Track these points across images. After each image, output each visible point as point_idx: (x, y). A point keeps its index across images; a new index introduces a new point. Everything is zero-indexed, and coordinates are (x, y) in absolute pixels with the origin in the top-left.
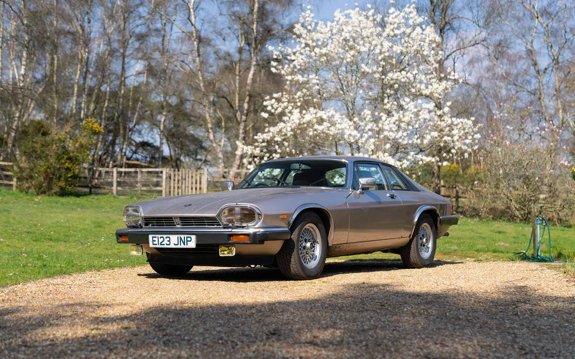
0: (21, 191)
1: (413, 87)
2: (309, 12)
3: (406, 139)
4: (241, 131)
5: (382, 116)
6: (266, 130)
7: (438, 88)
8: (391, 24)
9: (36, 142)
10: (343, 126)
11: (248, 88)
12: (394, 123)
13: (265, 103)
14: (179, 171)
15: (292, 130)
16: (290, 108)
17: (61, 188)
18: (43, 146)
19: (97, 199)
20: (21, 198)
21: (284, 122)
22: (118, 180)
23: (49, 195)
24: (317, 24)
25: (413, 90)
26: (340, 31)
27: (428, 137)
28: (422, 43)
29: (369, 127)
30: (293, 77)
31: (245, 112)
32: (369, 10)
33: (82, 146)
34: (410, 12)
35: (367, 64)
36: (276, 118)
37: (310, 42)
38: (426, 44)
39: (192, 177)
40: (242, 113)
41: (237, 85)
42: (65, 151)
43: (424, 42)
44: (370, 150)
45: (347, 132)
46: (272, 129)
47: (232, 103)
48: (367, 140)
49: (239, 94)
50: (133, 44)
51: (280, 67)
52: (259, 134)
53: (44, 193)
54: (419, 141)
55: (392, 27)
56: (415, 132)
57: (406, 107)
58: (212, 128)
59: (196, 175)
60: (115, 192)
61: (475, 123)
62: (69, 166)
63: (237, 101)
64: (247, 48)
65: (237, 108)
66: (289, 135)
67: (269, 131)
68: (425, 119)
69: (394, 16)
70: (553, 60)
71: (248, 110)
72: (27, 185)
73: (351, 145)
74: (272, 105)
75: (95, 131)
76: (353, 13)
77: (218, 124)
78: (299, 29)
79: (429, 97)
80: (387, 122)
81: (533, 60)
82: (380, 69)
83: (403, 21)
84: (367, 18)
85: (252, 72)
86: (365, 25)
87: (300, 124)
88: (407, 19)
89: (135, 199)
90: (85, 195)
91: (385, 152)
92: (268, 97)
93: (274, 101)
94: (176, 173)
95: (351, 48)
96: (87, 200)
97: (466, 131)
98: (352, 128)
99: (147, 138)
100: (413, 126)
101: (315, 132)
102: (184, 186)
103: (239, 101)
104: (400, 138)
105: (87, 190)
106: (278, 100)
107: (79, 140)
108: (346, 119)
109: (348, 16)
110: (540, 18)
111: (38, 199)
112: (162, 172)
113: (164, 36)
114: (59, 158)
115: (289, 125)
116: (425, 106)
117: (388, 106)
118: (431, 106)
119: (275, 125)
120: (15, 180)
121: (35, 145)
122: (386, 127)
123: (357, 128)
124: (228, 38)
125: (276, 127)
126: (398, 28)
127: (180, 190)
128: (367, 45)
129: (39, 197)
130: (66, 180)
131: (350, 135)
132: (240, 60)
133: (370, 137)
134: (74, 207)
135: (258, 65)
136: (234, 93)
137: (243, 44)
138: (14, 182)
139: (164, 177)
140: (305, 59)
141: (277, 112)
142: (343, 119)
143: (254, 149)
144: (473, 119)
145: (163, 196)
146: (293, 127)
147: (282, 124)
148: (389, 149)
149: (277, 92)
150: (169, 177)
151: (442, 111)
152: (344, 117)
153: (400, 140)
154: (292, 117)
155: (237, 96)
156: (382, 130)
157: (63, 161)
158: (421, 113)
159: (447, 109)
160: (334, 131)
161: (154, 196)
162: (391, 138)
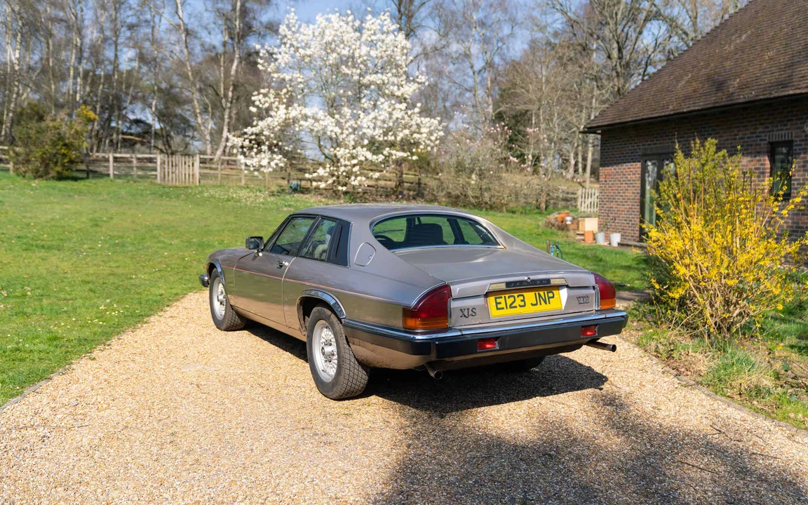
0: (18, 175)
1: (387, 89)
2: (293, 14)
3: (382, 136)
4: (226, 117)
5: (360, 114)
6: (255, 123)
7: (409, 90)
8: (368, 30)
9: (31, 128)
10: (325, 123)
11: (233, 78)
12: (371, 121)
13: (253, 98)
14: (172, 157)
15: (279, 125)
16: (277, 103)
17: (58, 173)
18: (38, 132)
19: (95, 184)
20: (18, 182)
21: (271, 116)
22: (115, 165)
23: (46, 180)
24: (300, 27)
25: (387, 91)
26: (323, 34)
27: (401, 135)
28: (395, 49)
29: (348, 124)
30: (279, 74)
31: (230, 99)
32: (348, 15)
33: (77, 132)
34: (385, 20)
35: (347, 66)
36: (264, 114)
37: (295, 43)
38: (399, 50)
39: (185, 163)
40: (227, 101)
41: (222, 75)
42: (61, 138)
43: (396, 47)
44: (351, 145)
45: (330, 128)
46: (261, 123)
47: (218, 92)
48: (348, 136)
49: (224, 83)
50: (125, 33)
51: (266, 64)
52: (249, 128)
53: (41, 177)
54: (393, 138)
55: (369, 33)
56: (389, 130)
57: (382, 107)
58: (200, 113)
59: (189, 162)
60: (112, 176)
61: (440, 123)
62: (65, 152)
63: (222, 90)
64: (230, 41)
65: (222, 96)
66: (277, 129)
67: (257, 125)
68: (397, 119)
69: (371, 22)
70: (486, 63)
71: (232, 98)
72: (23, 169)
73: (331, 138)
74: (260, 101)
75: (90, 118)
76: (334, 17)
77: (205, 110)
78: (284, 30)
79: (402, 99)
80: (366, 120)
81: (470, 63)
82: (359, 71)
83: (379, 27)
84: (347, 23)
85: (235, 64)
86: (344, 30)
87: (286, 119)
88: (382, 26)
89: (131, 182)
90: (82, 179)
91: (362, 147)
92: (256, 93)
93: (261, 96)
94: (170, 159)
95: (333, 51)
96: (84, 185)
97: (432, 128)
98: (334, 124)
99: (140, 116)
100: (387, 124)
102: (177, 171)
103: (224, 89)
105: (84, 175)
106: (265, 95)
107: (75, 127)
108: (328, 117)
109: (328, 20)
110: (478, 28)
111: (35, 183)
112: (156, 158)
113: (153, 27)
114: (54, 144)
115: (276, 119)
116: (398, 106)
117: (365, 106)
118: (403, 106)
119: (262, 119)
120: (12, 164)
121: (30, 131)
122: (365, 125)
123: (338, 124)
124: (213, 32)
125: (264, 121)
126: (375, 34)
127: (174, 175)
128: (347, 49)
129: (37, 181)
130: (63, 165)
131: (331, 131)
132: (225, 53)
133: (350, 133)
134: (72, 194)
135: (240, 58)
136: (219, 82)
137: (227, 38)
138: (11, 166)
139: (159, 163)
140: (290, 58)
141: (264, 107)
142: (326, 116)
143: (244, 141)
144: (439, 118)
145: (158, 181)
146: (280, 122)
147: (270, 119)
148: (367, 145)
149: (264, 88)
150: (163, 163)
151: (412, 111)
152: (326, 114)
153: (377, 137)
154: (279, 113)
155: (222, 85)
156: (360, 127)
157: (58, 147)
158: (394, 112)
159: (417, 110)
160: (317, 127)
161: (149, 180)
162: (369, 135)
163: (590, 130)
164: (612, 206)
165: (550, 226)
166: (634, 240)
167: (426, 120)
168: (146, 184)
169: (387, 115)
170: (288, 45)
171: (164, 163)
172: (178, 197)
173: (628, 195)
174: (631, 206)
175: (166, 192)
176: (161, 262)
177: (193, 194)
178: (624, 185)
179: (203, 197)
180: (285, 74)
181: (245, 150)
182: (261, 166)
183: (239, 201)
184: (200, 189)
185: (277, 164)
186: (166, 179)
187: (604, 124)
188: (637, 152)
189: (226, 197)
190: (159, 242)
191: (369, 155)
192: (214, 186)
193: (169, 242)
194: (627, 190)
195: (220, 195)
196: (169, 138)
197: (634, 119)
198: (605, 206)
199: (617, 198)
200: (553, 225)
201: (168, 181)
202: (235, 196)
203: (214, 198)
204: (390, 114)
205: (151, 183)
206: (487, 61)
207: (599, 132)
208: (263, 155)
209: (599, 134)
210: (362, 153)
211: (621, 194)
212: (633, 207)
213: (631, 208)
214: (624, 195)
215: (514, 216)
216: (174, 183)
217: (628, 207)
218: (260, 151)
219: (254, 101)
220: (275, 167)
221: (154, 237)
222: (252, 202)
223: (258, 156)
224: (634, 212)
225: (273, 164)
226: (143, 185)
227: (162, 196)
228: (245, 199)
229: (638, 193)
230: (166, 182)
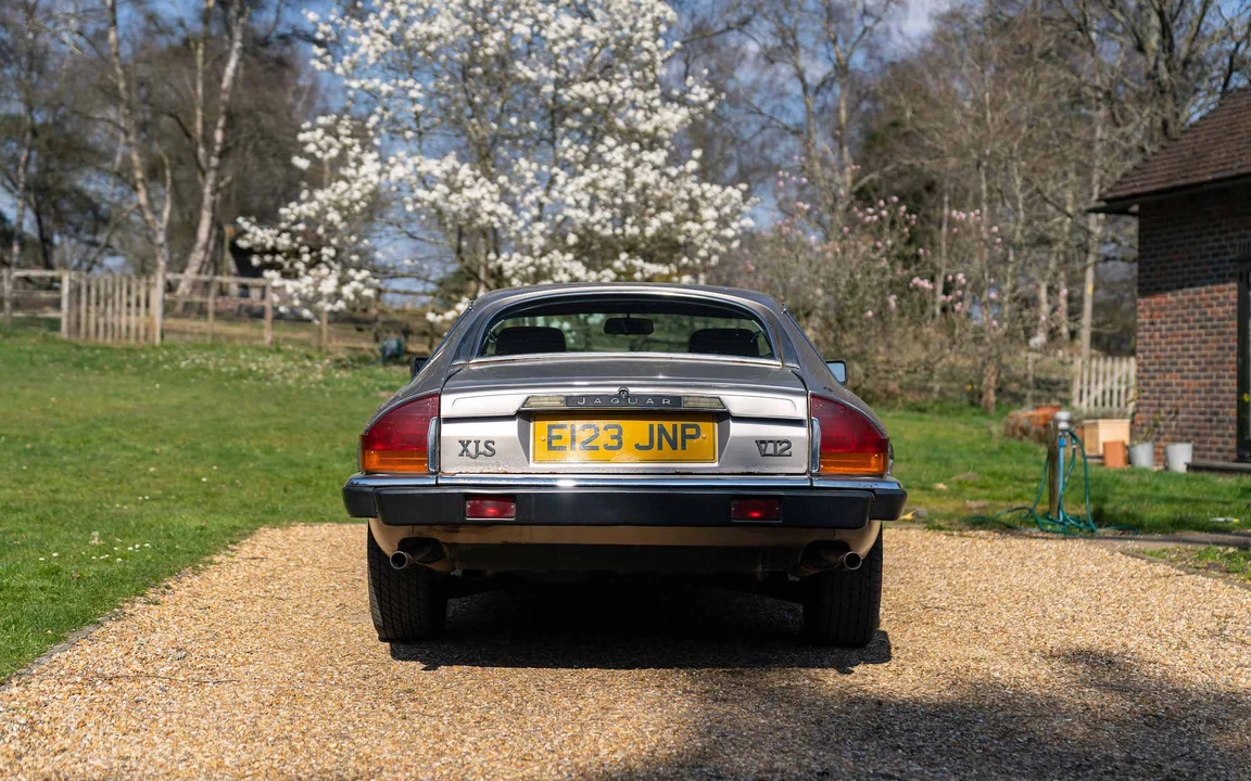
1: (620, 116)
3: (610, 225)
5: (556, 174)
6: (304, 195)
7: (670, 119)
10: (475, 194)
11: (225, 97)
12: (584, 191)
13: (301, 137)
16: (356, 149)
21: (346, 179)
25: (620, 123)
27: (655, 223)
28: (639, 24)
29: (530, 197)
30: (362, 81)
31: (218, 149)
35: (527, 62)
36: (327, 172)
38: (648, 26)
39: (129, 291)
40: (212, 152)
41: (200, 90)
43: (641, 19)
44: (536, 247)
45: (487, 206)
46: (320, 195)
47: (189, 128)
48: (529, 224)
49: (204, 109)
51: (329, 58)
52: (293, 205)
54: (636, 230)
56: (627, 211)
57: (608, 157)
59: (138, 288)
61: (747, 196)
63: (199, 125)
64: (220, 9)
65: (199, 139)
66: (357, 208)
67: (311, 199)
68: (645, 186)
70: (836, 68)
71: (223, 145)
73: (488, 230)
77: (154, 173)
79: (653, 142)
80: (570, 188)
81: (796, 66)
82: (553, 74)
85: (232, 64)
87: (381, 185)
91: (564, 250)
92: (307, 124)
93: (320, 132)
94: (94, 282)
97: (727, 210)
98: (496, 197)
100: (623, 198)
101: (418, 205)
103: (205, 124)
104: (599, 222)
106: (329, 130)
108: (483, 180)
112: (60, 279)
115: (357, 185)
116: (646, 156)
117: (569, 155)
118: (659, 156)
119: (325, 184)
122: (570, 200)
123: (505, 194)
125: (328, 191)
127: (101, 319)
131: (491, 213)
132: (207, 38)
133: (534, 219)
135: (246, 49)
136: (193, 107)
139: (65, 290)
140: (388, 43)
141: (326, 157)
142: (476, 179)
143: (279, 236)
144: (744, 186)
145: (64, 333)
146: (366, 191)
147: (342, 185)
148: (575, 246)
149: (325, 113)
150: (76, 291)
151: (681, 168)
152: (478, 173)
153: (597, 228)
154: (363, 170)
155: (199, 113)
156: (559, 204)
158: (637, 171)
159: (692, 165)
160: (458, 203)
161: (41, 331)
162: (578, 223)
163: (1114, 207)
164: (1168, 380)
165: (1018, 433)
166: (1225, 459)
167: (712, 190)
168: (34, 340)
169: (622, 177)
170: (384, 14)
171: (78, 289)
172: (119, 368)
173: (1208, 352)
174: (1214, 380)
175: (86, 358)
176: (148, 486)
177: (152, 362)
178: (1198, 331)
179: (178, 368)
180: (376, 82)
181: (279, 258)
182: (319, 296)
183: (267, 378)
184: (166, 353)
185: (356, 293)
186: (83, 329)
187: (1146, 189)
188: (1225, 254)
189: (234, 369)
190: (124, 448)
191: (579, 270)
192: (197, 347)
193: (149, 449)
194: (1205, 342)
195: (216, 365)
196: (48, 247)
197: (1217, 176)
198: (1152, 382)
199: (1180, 361)
200: (1025, 432)
201: (88, 333)
202: (254, 367)
203: (206, 371)
204: (629, 173)
205: (46, 339)
206: (838, 60)
207: (1135, 208)
208: (324, 271)
209: (1134, 214)
210: (566, 265)
211: (1192, 352)
212: (1221, 381)
213: (1217, 384)
214: (1197, 353)
215: (926, 416)
216: (101, 338)
217: (1208, 381)
218: (315, 263)
220: (352, 297)
221: (109, 439)
222: (298, 381)
223: (312, 272)
224: (1223, 392)
225: (347, 291)
226: (29, 341)
227: (79, 365)
228: (281, 373)
229: (1231, 348)
230: (82, 336)
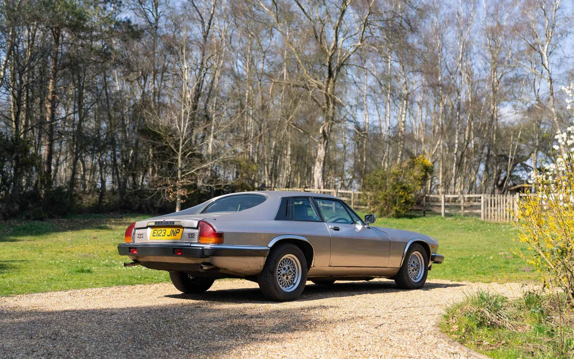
13: (556, 137)
14: (494, 196)
17: (396, 211)
22: (446, 204)
23: (388, 218)
33: (415, 177)
39: (506, 201)
42: (400, 182)
59: (509, 200)
60: (443, 214)
62: (403, 194)
75: (425, 165)
89: (459, 220)
90: (419, 217)
92: (559, 131)
94: (493, 198)
102: (499, 209)
105: (421, 213)
112: (480, 198)
114: (394, 188)
120: (369, 205)
130: (400, 205)
138: (368, 207)
139: (482, 202)
141: (568, 144)
145: (482, 218)
150: (486, 202)
157: (397, 190)
161: (474, 218)
186: (489, 216)
201: (491, 217)
205: (476, 220)
219: (557, 140)
226: (471, 221)
230: (489, 219)
